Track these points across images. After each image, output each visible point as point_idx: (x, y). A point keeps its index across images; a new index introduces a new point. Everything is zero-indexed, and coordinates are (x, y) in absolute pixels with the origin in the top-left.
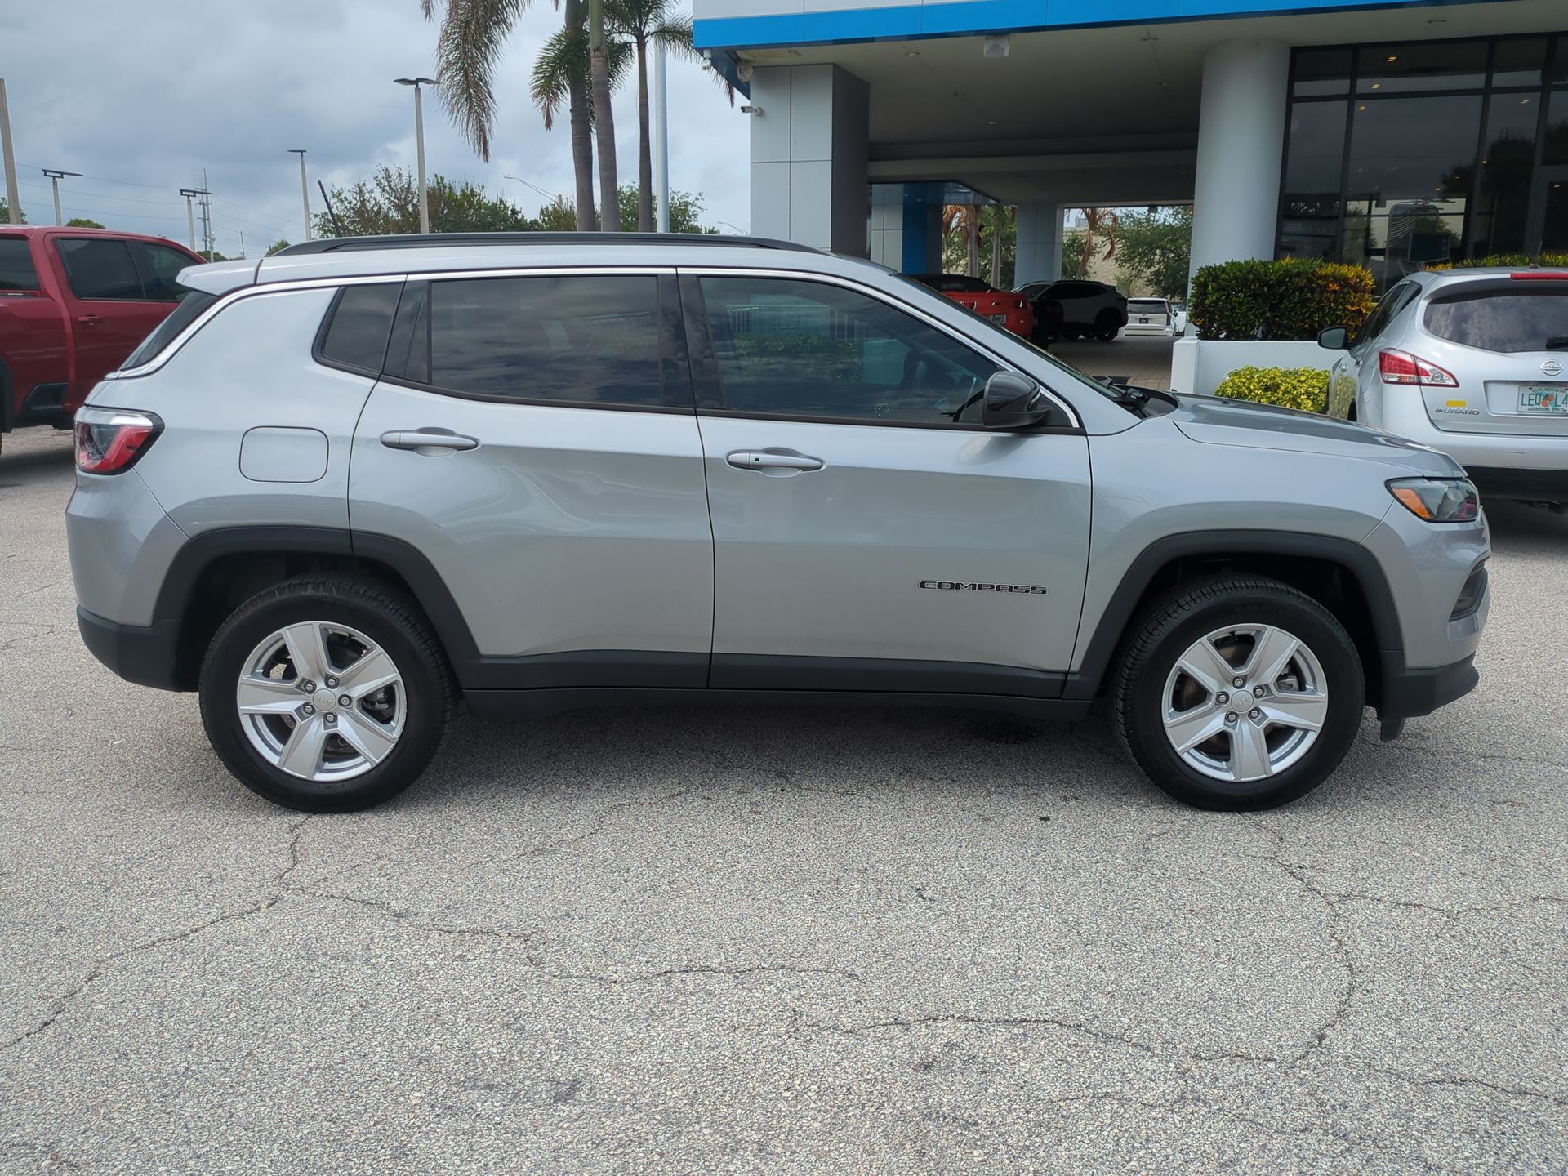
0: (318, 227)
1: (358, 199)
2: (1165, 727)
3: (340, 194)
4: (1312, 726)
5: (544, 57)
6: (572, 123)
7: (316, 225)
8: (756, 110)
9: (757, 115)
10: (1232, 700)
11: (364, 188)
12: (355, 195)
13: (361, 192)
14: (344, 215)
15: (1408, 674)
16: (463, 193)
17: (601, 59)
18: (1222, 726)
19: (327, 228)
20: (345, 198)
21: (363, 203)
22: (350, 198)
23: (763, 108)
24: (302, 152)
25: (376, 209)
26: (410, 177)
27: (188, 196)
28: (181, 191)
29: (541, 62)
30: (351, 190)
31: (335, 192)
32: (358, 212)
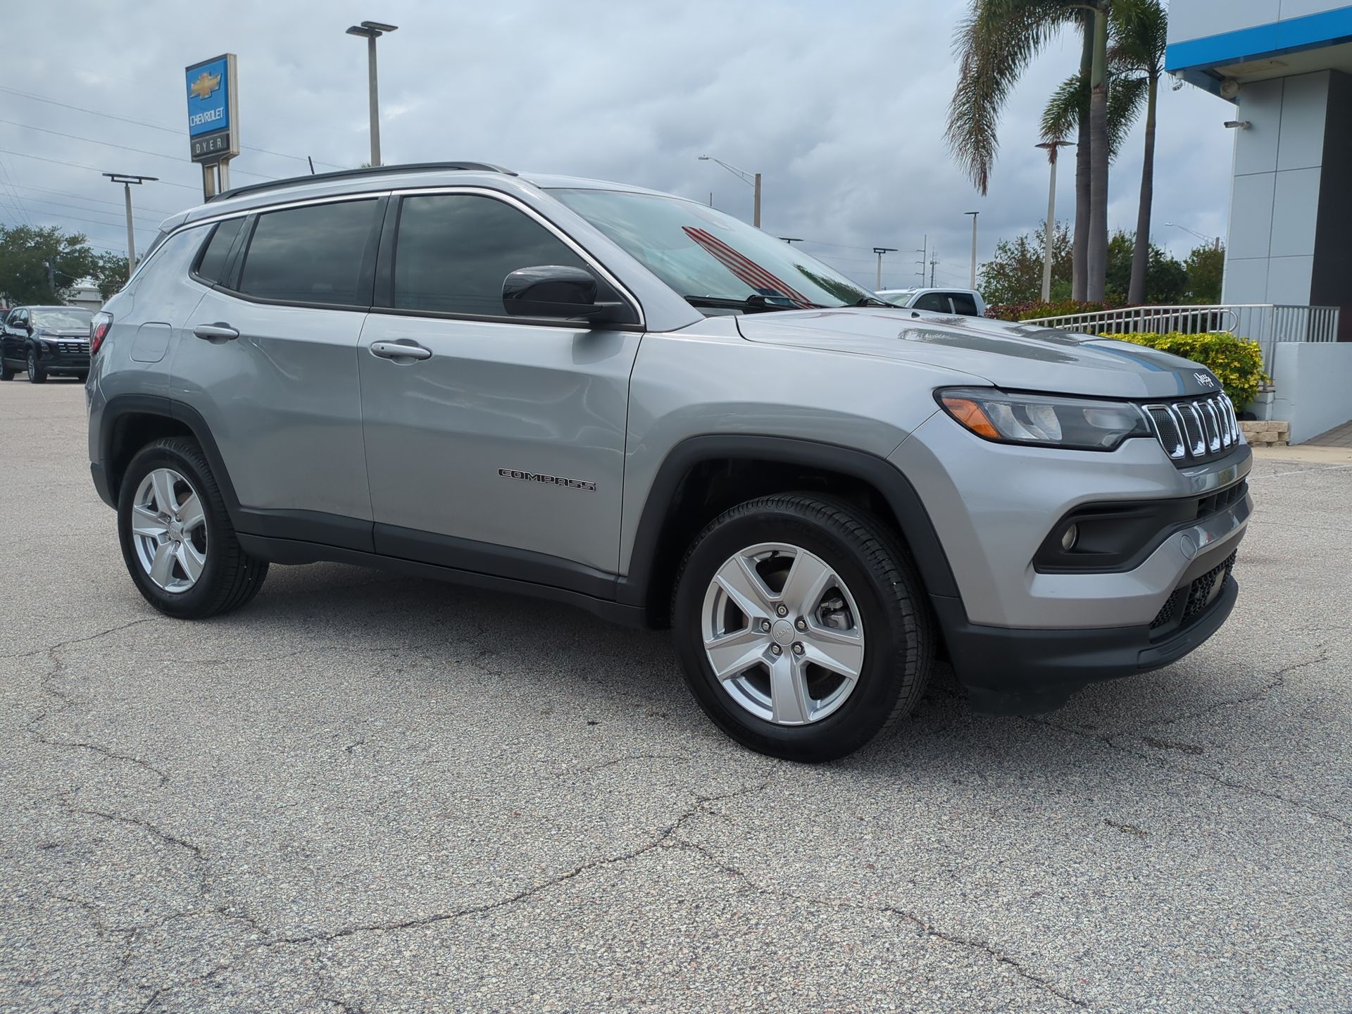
0: (983, 275)
1: (1020, 250)
2: (705, 647)
3: (1005, 247)
4: (848, 672)
5: (1055, 100)
6: (1077, 156)
7: (982, 273)
8: (1242, 124)
9: (1245, 129)
10: (774, 629)
11: (1025, 241)
12: (1017, 246)
13: (1022, 244)
14: (1007, 264)
15: (971, 629)
16: (1115, 240)
17: (1100, 95)
18: (760, 656)
19: (991, 275)
20: (1010, 250)
21: (1023, 255)
22: (1013, 249)
23: (1252, 121)
24: (975, 213)
25: (1034, 258)
26: (1067, 229)
27: (880, 253)
28: (875, 249)
29: (1052, 105)
30: (1015, 243)
31: (1001, 245)
32: (1019, 261)
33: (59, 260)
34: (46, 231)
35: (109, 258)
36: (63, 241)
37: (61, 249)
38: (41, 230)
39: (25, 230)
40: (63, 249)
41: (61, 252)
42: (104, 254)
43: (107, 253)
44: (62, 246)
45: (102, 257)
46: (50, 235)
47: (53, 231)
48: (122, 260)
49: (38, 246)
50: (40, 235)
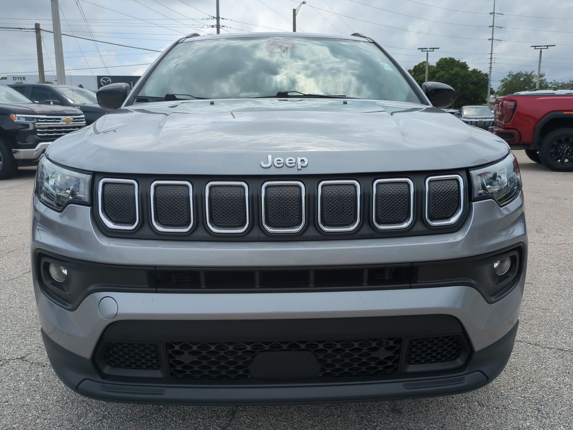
33: (532, 85)
34: (529, 73)
35: (555, 83)
36: (535, 77)
37: (533, 80)
38: (527, 73)
39: (520, 73)
40: (535, 80)
41: (533, 82)
42: (553, 81)
43: (554, 81)
44: (535, 79)
45: (551, 83)
46: (530, 75)
47: (532, 73)
48: (560, 83)
49: (524, 80)
50: (526, 75)
